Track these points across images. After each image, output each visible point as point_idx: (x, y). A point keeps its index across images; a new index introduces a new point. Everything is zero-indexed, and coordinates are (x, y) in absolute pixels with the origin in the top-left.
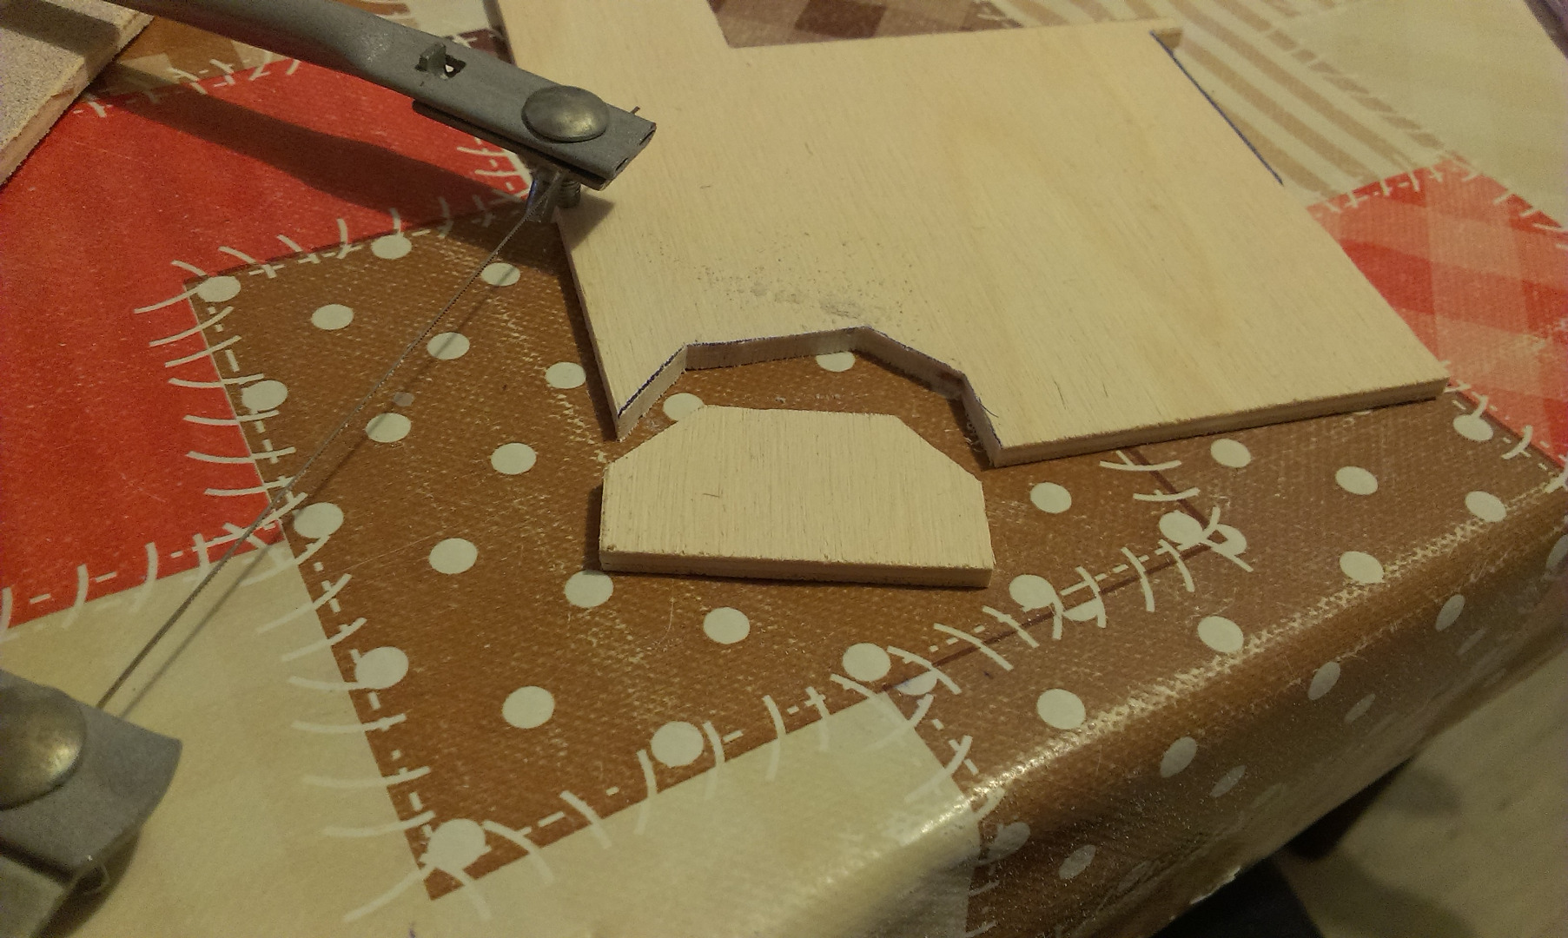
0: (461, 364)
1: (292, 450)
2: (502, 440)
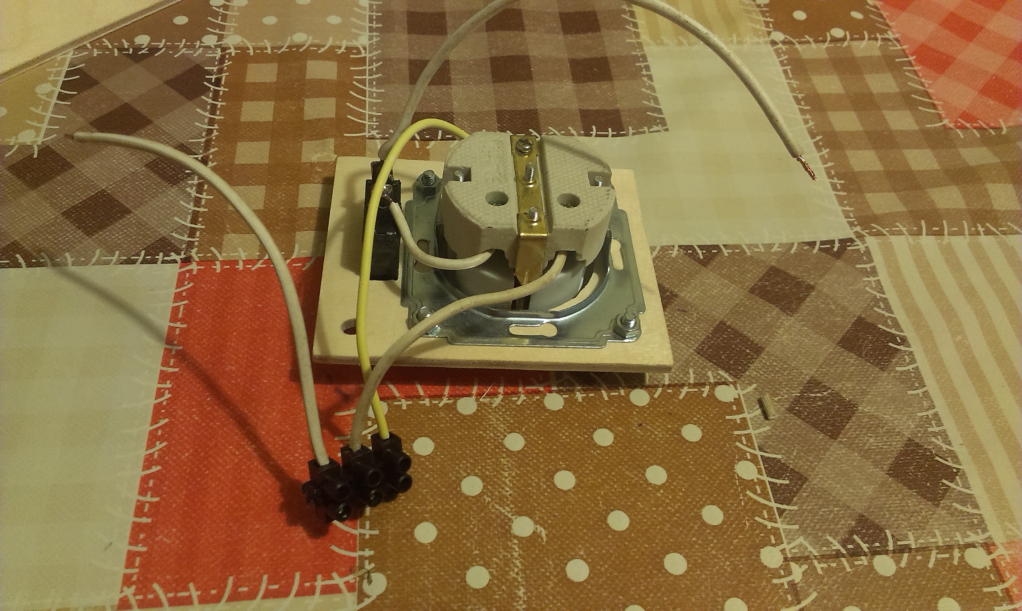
0: (474, 500)
1: (376, 532)
2: (476, 562)
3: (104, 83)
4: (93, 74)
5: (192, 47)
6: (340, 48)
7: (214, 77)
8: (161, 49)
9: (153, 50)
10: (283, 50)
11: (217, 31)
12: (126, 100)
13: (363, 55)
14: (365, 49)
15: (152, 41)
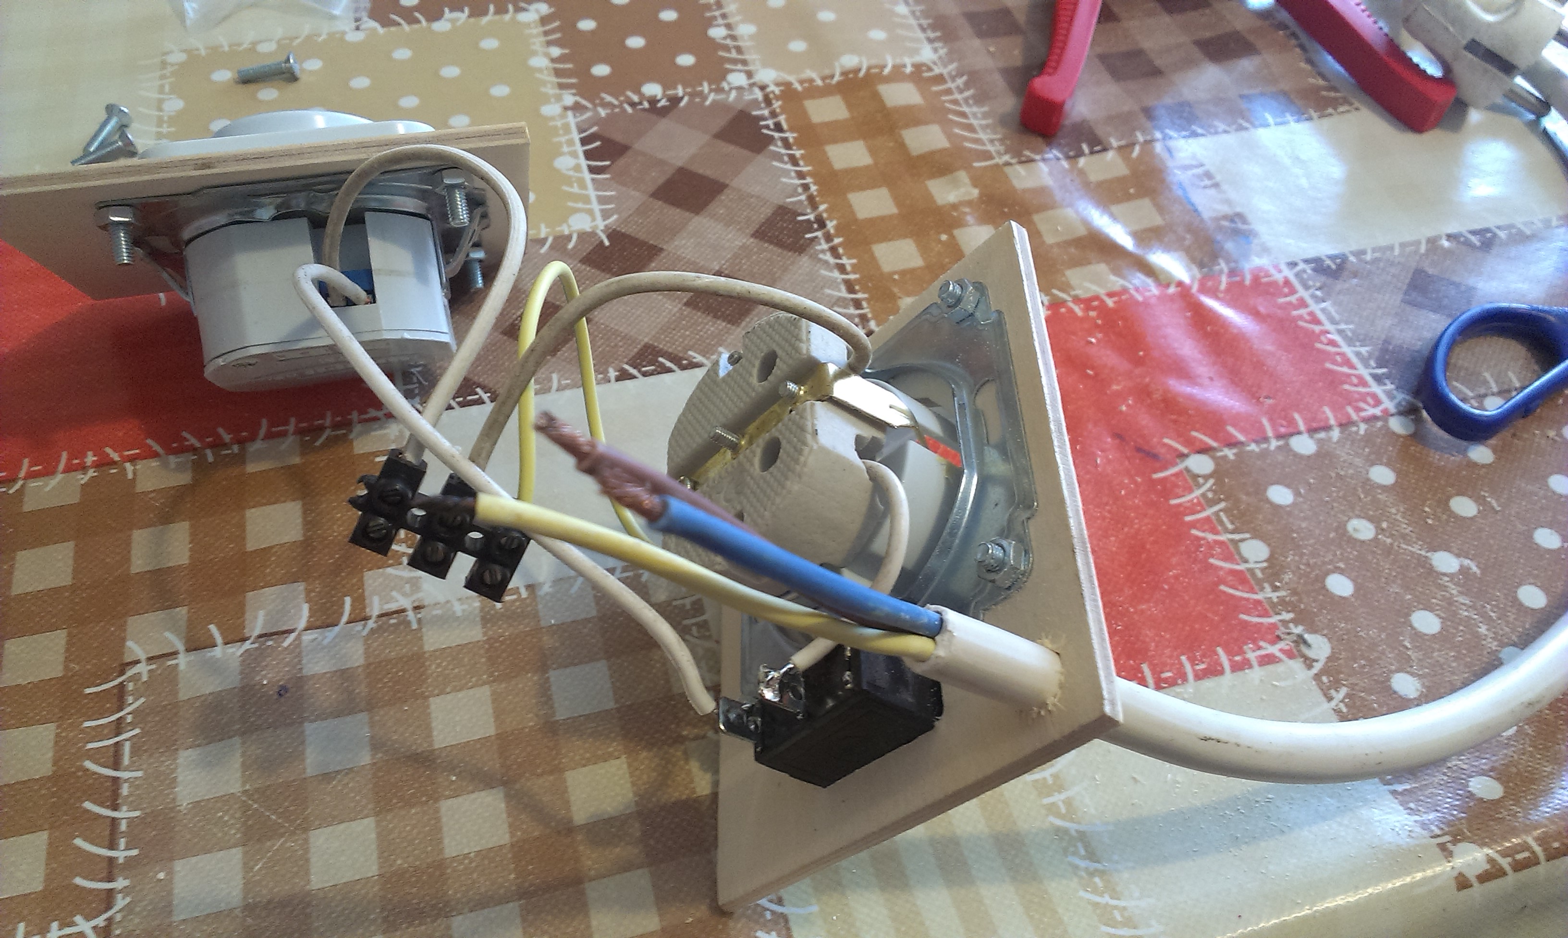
3: (637, 146)
4: (618, 137)
5: (720, 90)
6: (905, 66)
7: (770, 123)
8: (682, 98)
9: (675, 101)
10: (837, 78)
11: (739, 67)
12: (680, 163)
13: (937, 71)
14: (935, 63)
15: (665, 88)
